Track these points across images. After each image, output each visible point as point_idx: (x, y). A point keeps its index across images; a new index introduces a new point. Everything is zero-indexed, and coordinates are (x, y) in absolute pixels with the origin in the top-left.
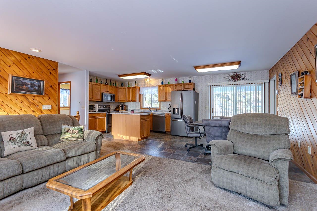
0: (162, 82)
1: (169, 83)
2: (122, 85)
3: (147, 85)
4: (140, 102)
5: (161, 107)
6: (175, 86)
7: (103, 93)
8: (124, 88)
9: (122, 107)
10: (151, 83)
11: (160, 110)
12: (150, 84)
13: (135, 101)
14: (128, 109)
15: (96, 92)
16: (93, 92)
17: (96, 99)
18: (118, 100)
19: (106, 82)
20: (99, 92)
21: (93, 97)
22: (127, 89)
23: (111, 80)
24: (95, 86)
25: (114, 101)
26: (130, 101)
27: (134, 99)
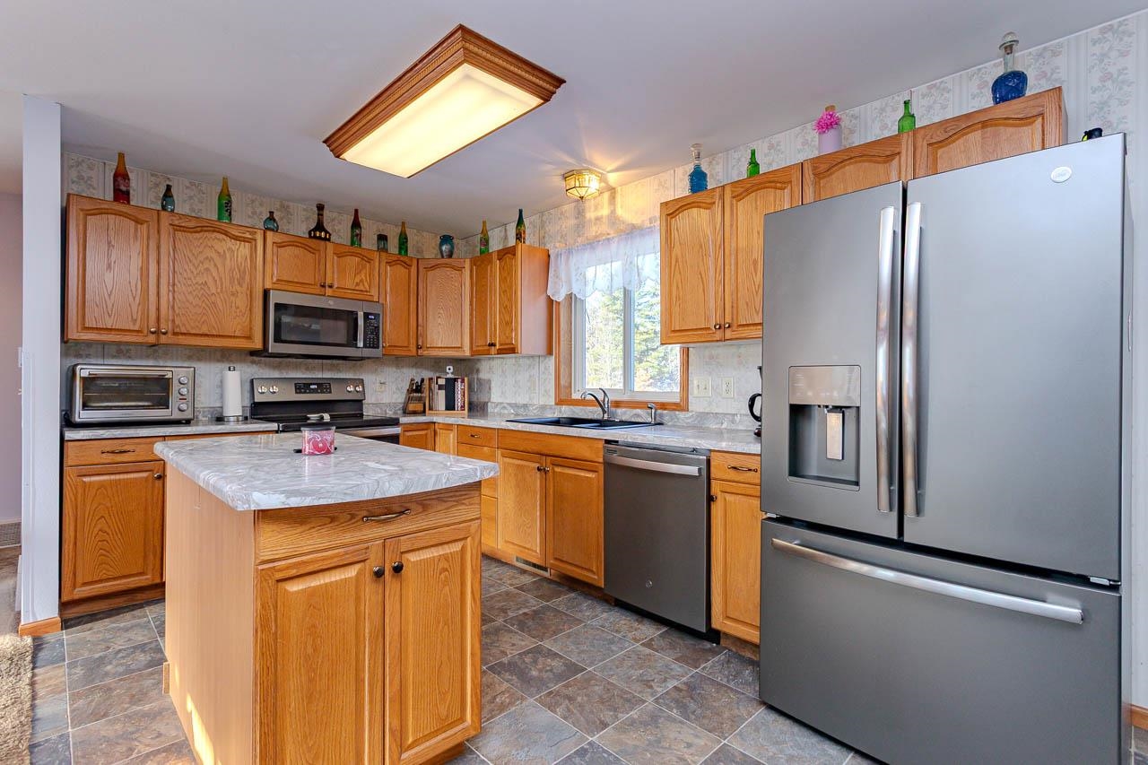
0: (692, 176)
1: (754, 164)
2: (441, 245)
3: (594, 228)
4: (550, 353)
5: (694, 391)
6: (818, 176)
7: (269, 290)
8: (453, 267)
9: (450, 386)
10: (619, 212)
11: (681, 415)
12: (613, 219)
13: (512, 346)
14: (489, 404)
15: (211, 283)
16: (179, 286)
17: (205, 330)
18: (418, 347)
19: (320, 226)
20: (239, 283)
21: (173, 321)
22: (471, 271)
23: (356, 211)
24: (201, 241)
25: (370, 347)
26: (489, 350)
27: (507, 338)
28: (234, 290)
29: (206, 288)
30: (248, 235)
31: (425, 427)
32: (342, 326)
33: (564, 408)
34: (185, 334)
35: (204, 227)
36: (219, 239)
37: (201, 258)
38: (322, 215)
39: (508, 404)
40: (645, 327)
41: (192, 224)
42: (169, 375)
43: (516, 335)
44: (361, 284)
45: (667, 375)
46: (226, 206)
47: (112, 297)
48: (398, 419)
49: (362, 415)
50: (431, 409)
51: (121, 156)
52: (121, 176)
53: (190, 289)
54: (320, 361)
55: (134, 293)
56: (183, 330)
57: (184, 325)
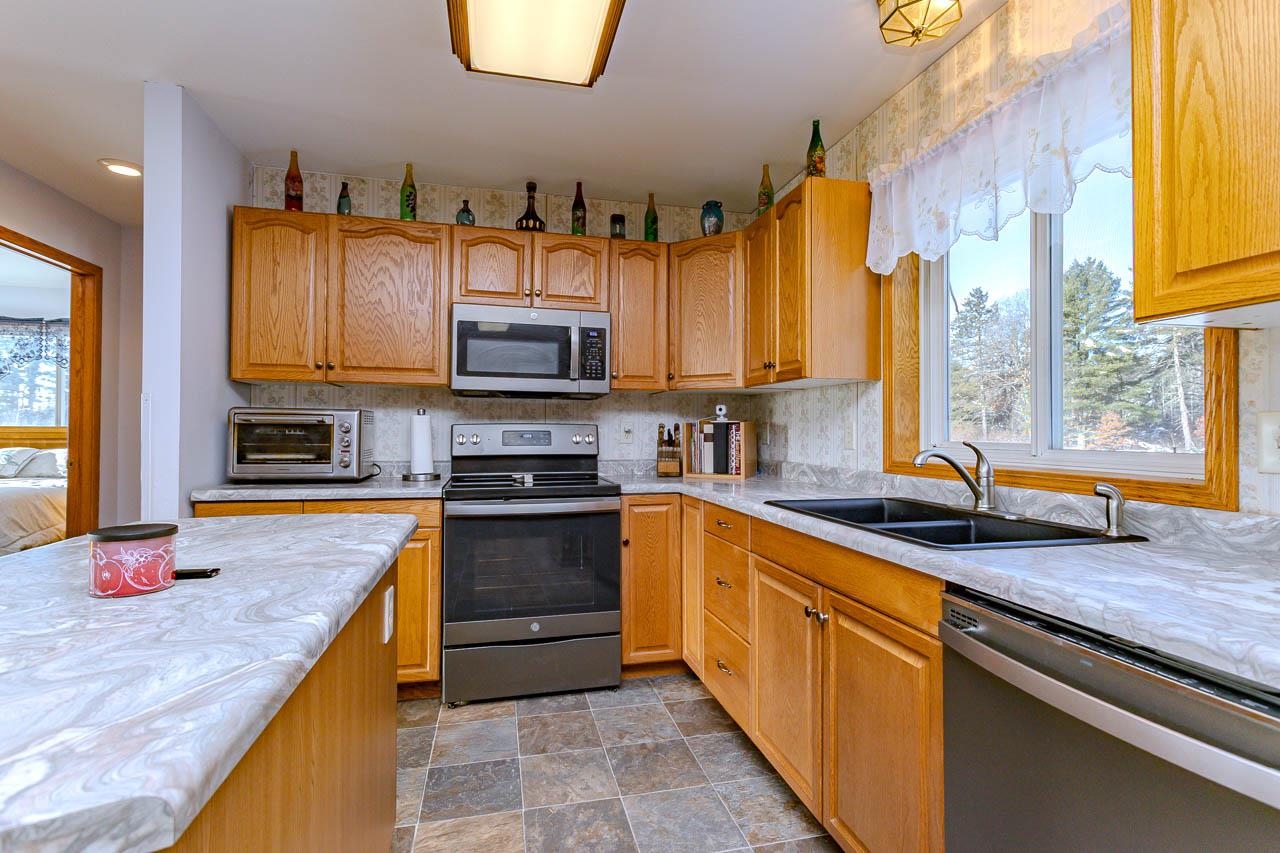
2: (704, 217)
3: (959, 107)
4: (873, 376)
7: (453, 304)
8: (719, 249)
9: (721, 436)
10: (1017, 48)
13: (796, 366)
14: (784, 464)
15: (386, 300)
16: (350, 307)
17: (378, 362)
18: (670, 378)
19: (530, 214)
20: (419, 298)
21: (343, 352)
22: (745, 250)
23: (579, 185)
24: (374, 248)
25: (590, 378)
26: (766, 375)
27: (791, 351)
28: (413, 308)
29: (381, 309)
30: (430, 234)
31: (664, 499)
32: (552, 349)
33: (899, 478)
34: (354, 368)
35: (381, 229)
36: (395, 243)
37: (375, 269)
38: (533, 198)
39: (810, 467)
40: (1117, 352)
41: (363, 228)
42: (328, 420)
43: (803, 344)
44: (583, 287)
45: (1159, 421)
46: (410, 201)
47: (278, 325)
48: (618, 487)
49: (595, 477)
50: (690, 470)
51: (294, 155)
52: (294, 178)
53: (361, 310)
54: (542, 401)
55: (300, 318)
56: (355, 364)
57: (354, 356)
